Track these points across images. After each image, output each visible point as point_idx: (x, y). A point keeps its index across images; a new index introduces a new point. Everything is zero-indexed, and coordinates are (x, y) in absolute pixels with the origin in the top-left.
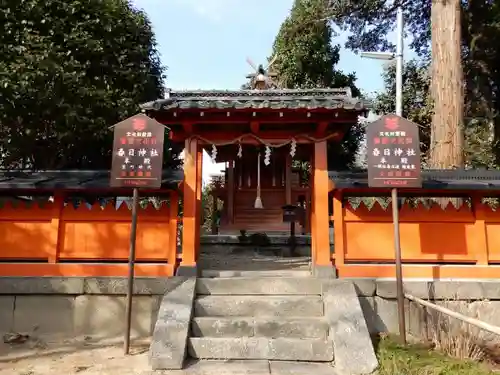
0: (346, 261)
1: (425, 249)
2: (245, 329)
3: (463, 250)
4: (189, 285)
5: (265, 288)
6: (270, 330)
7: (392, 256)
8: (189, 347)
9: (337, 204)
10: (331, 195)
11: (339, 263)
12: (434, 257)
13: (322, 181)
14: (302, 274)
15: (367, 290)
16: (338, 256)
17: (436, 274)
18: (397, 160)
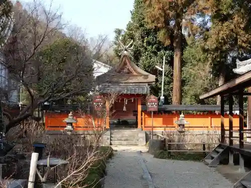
0: (145, 127)
1: (163, 124)
2: (121, 140)
3: (173, 124)
4: (109, 132)
5: (126, 133)
6: (127, 140)
7: (151, 126)
8: (111, 143)
9: (143, 113)
10: (142, 111)
11: (143, 127)
12: (165, 126)
13: (140, 108)
14: (135, 130)
15: (148, 133)
16: (143, 125)
17: (165, 130)
18: (153, 105)
